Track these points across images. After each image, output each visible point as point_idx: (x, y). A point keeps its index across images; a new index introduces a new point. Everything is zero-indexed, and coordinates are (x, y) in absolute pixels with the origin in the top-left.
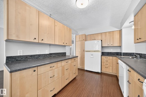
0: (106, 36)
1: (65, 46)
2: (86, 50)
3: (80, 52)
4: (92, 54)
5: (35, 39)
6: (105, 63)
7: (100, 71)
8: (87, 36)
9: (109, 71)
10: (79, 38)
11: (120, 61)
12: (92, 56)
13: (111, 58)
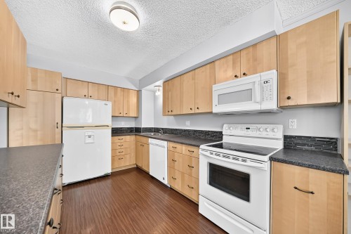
0: (116, 94)
4: (90, 134)
6: (118, 151)
7: (109, 170)
8: (63, 80)
10: (34, 81)
12: (89, 140)
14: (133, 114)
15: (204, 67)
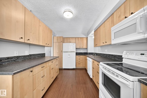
0: (78, 40)
1: (44, 46)
2: (63, 51)
3: (58, 53)
4: (69, 54)
5: (22, 38)
6: (78, 61)
7: (75, 67)
8: (64, 38)
9: (81, 66)
10: (57, 40)
11: (88, 58)
12: (69, 56)
13: (82, 56)
14: (85, 47)
15: (109, 19)
